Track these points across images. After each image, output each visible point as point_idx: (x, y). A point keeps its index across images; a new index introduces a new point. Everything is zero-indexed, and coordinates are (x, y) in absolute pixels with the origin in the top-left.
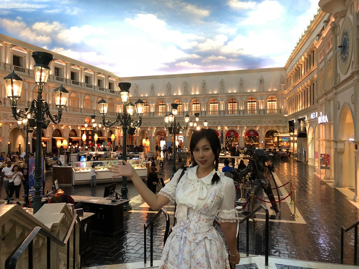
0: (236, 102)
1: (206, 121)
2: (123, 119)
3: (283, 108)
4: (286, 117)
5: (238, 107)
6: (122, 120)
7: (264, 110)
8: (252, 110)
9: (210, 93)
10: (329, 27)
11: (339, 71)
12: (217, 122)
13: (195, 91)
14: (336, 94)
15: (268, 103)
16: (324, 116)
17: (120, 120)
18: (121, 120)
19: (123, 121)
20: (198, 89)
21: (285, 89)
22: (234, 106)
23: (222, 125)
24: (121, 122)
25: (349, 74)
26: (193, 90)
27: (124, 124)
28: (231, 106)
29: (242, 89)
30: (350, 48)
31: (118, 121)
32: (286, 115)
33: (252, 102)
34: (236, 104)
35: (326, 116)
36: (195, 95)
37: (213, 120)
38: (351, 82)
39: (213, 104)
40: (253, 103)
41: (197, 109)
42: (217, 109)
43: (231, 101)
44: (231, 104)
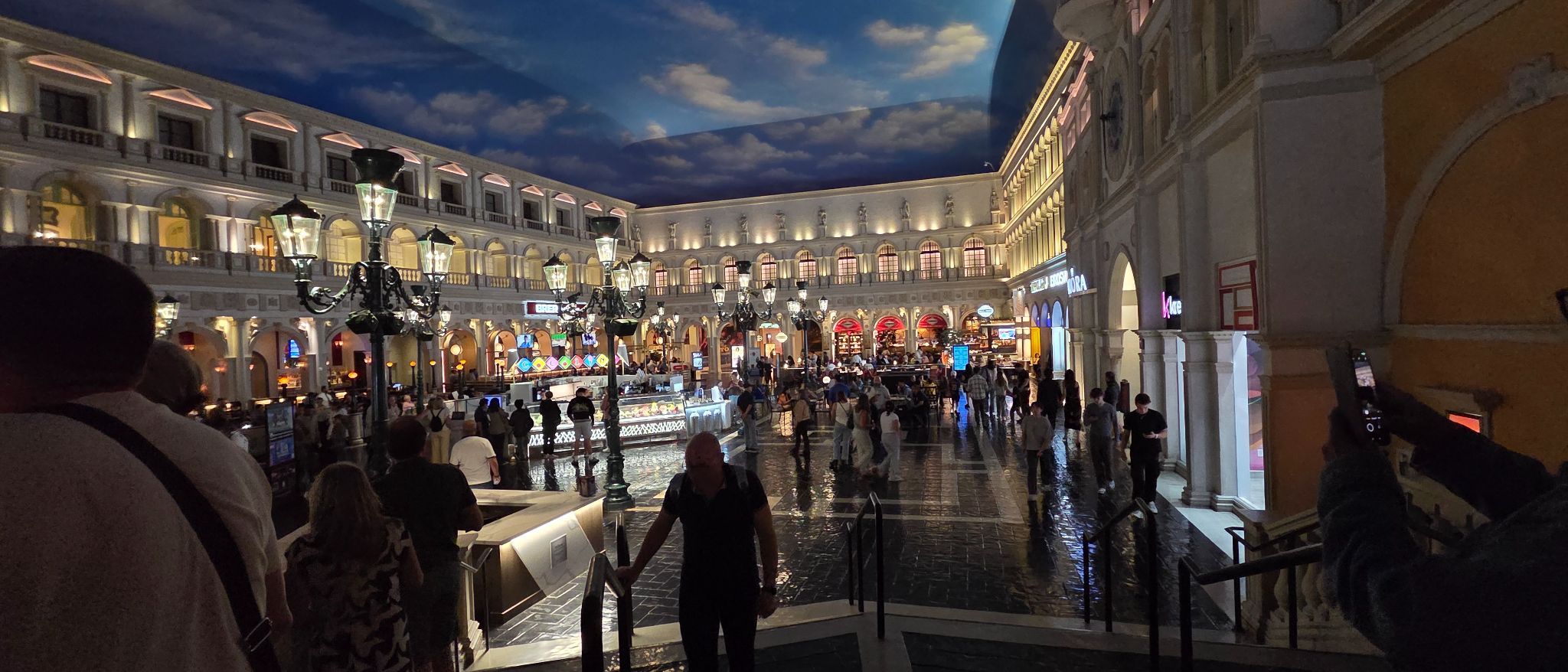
0: (895, 255)
1: (824, 299)
2: (605, 300)
3: (998, 263)
4: (1004, 284)
5: (900, 264)
6: (603, 302)
7: (959, 270)
8: (932, 271)
9: (838, 236)
10: (1082, 76)
11: (1105, 175)
12: (855, 300)
13: (803, 232)
14: (1100, 226)
15: (966, 253)
16: (1077, 277)
17: (597, 303)
18: (600, 304)
19: (604, 305)
20: (809, 229)
21: (1003, 221)
22: (891, 263)
24: (600, 306)
25: (1123, 181)
26: (799, 231)
27: (607, 312)
28: (886, 264)
29: (906, 224)
30: (1126, 118)
31: (593, 306)
32: (1005, 280)
33: (930, 252)
34: (896, 258)
35: (1082, 276)
36: (804, 241)
37: (845, 296)
38: (1129, 196)
39: (845, 261)
40: (933, 255)
41: (811, 273)
42: (855, 270)
43: (885, 253)
44: (886, 258)
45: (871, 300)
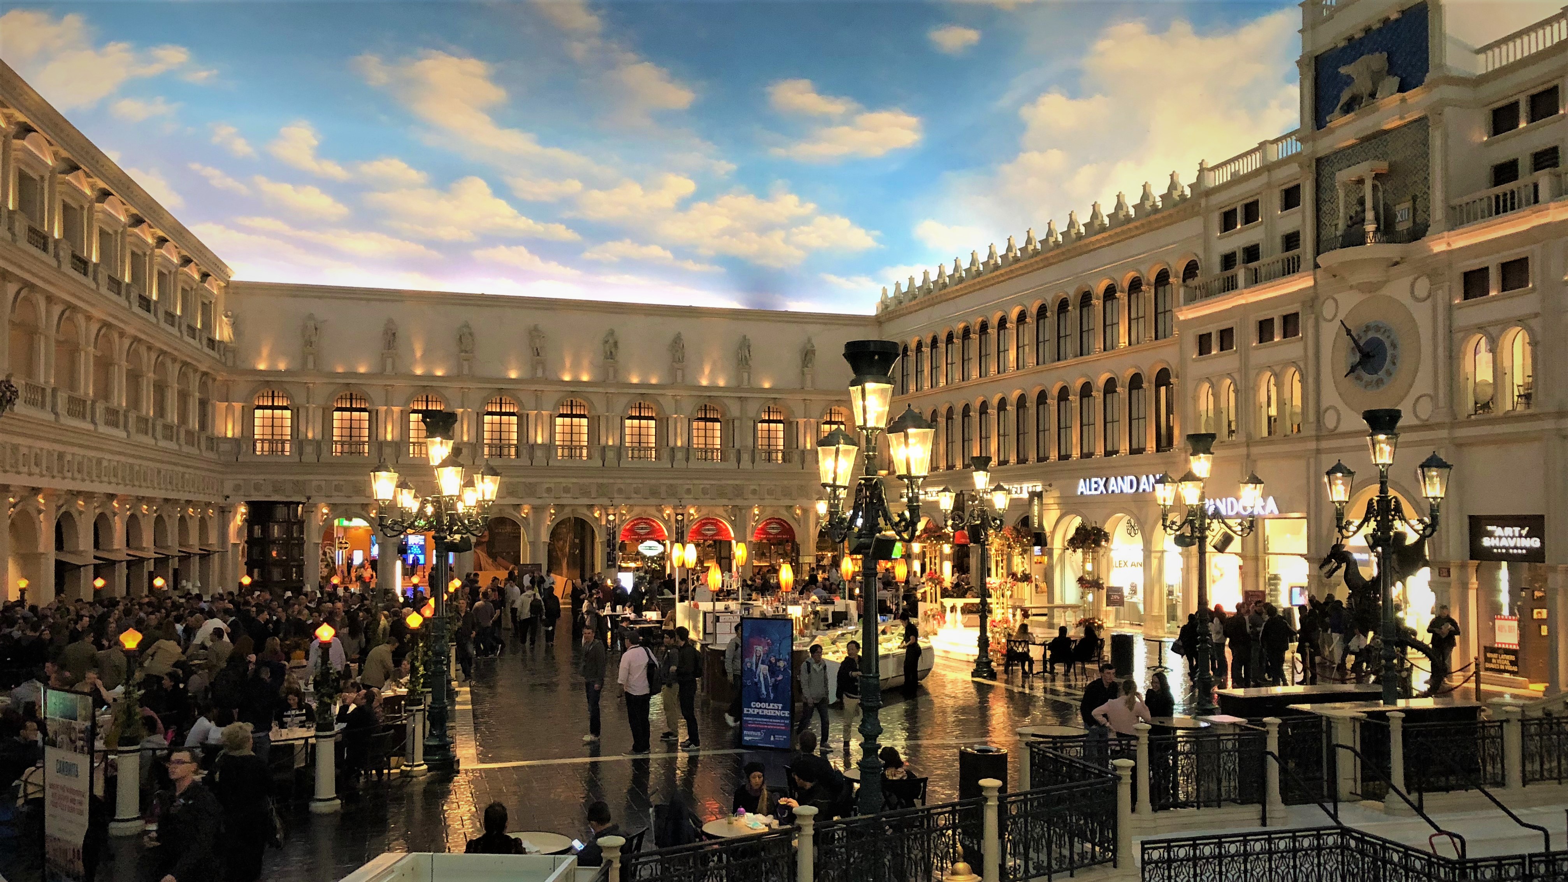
0: (715, 420)
7: (817, 453)
8: (770, 451)
9: (635, 380)
12: (663, 489)
13: (576, 366)
15: (822, 427)
20: (586, 363)
22: (709, 433)
23: (680, 500)
26: (568, 363)
28: (702, 433)
29: (746, 375)
34: (718, 425)
35: (1270, 498)
36: (576, 383)
37: (646, 481)
39: (636, 422)
40: (772, 425)
41: (576, 437)
42: (653, 440)
43: (701, 415)
44: (702, 424)
45: (689, 491)
